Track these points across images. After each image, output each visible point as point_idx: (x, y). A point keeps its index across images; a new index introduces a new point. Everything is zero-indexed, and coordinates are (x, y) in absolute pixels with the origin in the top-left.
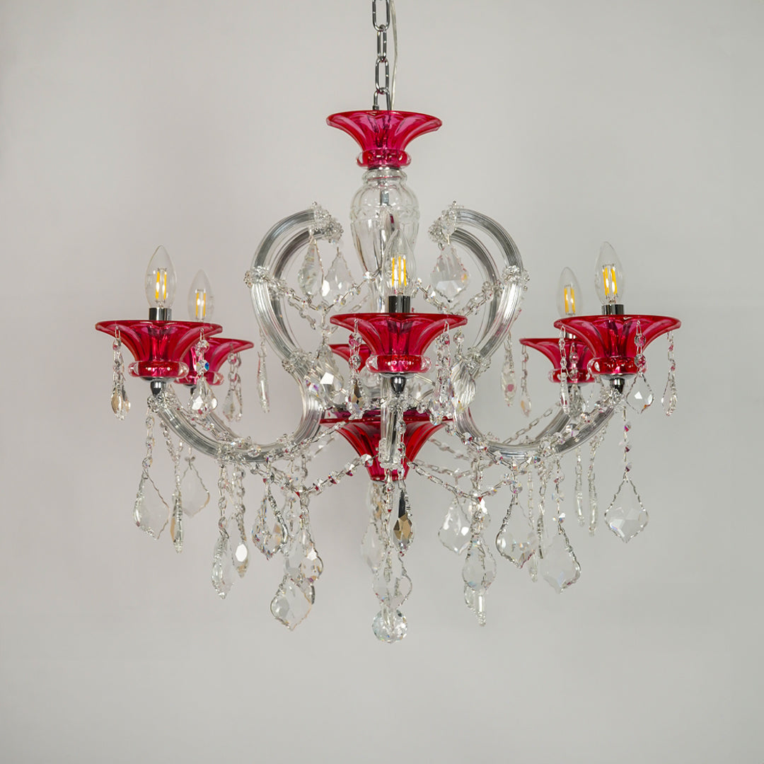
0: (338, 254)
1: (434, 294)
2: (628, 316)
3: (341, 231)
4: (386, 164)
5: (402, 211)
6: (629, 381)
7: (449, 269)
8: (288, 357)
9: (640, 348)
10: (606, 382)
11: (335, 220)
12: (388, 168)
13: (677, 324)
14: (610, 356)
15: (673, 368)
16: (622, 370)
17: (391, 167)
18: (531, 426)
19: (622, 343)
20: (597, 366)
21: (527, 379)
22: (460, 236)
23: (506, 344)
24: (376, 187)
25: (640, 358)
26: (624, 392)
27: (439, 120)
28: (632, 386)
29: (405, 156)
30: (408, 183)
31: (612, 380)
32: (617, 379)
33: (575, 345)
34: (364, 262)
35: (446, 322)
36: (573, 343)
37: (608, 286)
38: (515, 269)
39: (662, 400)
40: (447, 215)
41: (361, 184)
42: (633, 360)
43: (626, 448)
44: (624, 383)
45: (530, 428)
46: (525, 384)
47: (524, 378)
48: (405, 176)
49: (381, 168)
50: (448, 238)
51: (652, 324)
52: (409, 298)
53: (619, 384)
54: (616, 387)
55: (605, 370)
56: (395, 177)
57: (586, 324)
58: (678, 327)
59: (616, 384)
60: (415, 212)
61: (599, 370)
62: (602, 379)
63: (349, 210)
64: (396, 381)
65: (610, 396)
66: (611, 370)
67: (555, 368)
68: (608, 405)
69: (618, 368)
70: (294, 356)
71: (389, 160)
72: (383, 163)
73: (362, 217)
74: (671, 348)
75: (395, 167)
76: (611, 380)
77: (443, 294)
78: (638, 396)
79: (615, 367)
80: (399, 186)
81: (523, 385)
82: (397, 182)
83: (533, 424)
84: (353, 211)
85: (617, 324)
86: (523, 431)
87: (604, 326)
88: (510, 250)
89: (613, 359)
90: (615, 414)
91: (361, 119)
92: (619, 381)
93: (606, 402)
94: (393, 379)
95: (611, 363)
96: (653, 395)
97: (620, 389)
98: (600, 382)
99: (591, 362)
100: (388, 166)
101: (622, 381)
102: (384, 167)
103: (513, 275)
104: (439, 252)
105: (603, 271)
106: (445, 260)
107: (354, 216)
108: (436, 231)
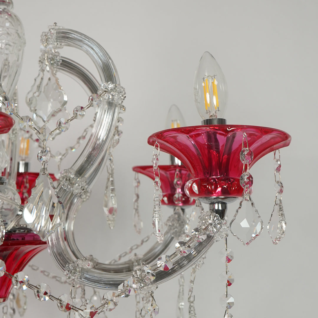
2: (232, 126)
6: (232, 205)
9: (246, 166)
10: (206, 206)
13: (287, 141)
14: (210, 176)
15: (281, 191)
16: (224, 192)
18: (143, 242)
19: (224, 161)
20: (195, 188)
21: (139, 201)
23: (109, 166)
25: (246, 177)
26: (226, 218)
28: (237, 211)
31: (213, 204)
32: (218, 203)
33: (180, 171)
36: (177, 170)
37: (208, 102)
39: (268, 227)
42: (238, 180)
43: (228, 281)
44: (226, 207)
45: (142, 244)
46: (137, 206)
47: (137, 201)
51: (260, 137)
53: (220, 208)
54: (217, 211)
55: (205, 192)
58: (287, 145)
59: (216, 208)
61: (197, 192)
62: (202, 203)
65: (210, 222)
66: (211, 192)
68: (208, 233)
69: (219, 189)
74: (278, 169)
76: (210, 204)
78: (245, 224)
79: (216, 188)
81: (136, 207)
83: (145, 240)
85: (218, 136)
86: (135, 247)
87: (203, 139)
89: (214, 179)
90: (215, 243)
92: (220, 205)
93: (205, 229)
95: (211, 185)
96: (262, 222)
97: (221, 214)
98: (200, 206)
99: (188, 184)
101: (224, 205)
105: (203, 84)
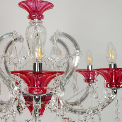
0: (23, 46)
1: (51, 60)
3: (23, 39)
4: (37, 18)
5: (41, 33)
7: (56, 51)
8: (4, 79)
11: (22, 36)
12: (37, 20)
17: (38, 19)
22: (59, 41)
24: (33, 26)
27: (53, 4)
29: (42, 16)
30: (43, 24)
31: (113, 90)
32: (115, 89)
34: (29, 49)
35: (57, 74)
37: (111, 57)
38: (78, 51)
40: (56, 34)
41: (29, 25)
48: (42, 22)
49: (35, 19)
50: (56, 41)
52: (42, 63)
53: (115, 91)
56: (39, 22)
57: (106, 71)
60: (45, 33)
61: (109, 87)
63: (25, 33)
64: (36, 97)
65: (113, 95)
67: (85, 78)
70: (6, 79)
71: (37, 17)
72: (36, 18)
73: (28, 34)
75: (39, 19)
77: (54, 59)
80: (40, 25)
82: (40, 24)
84: (26, 33)
88: (76, 44)
91: (28, 3)
94: (35, 96)
100: (37, 19)
102: (36, 19)
103: (77, 53)
104: (53, 46)
106: (55, 48)
107: (26, 34)
108: (52, 39)
